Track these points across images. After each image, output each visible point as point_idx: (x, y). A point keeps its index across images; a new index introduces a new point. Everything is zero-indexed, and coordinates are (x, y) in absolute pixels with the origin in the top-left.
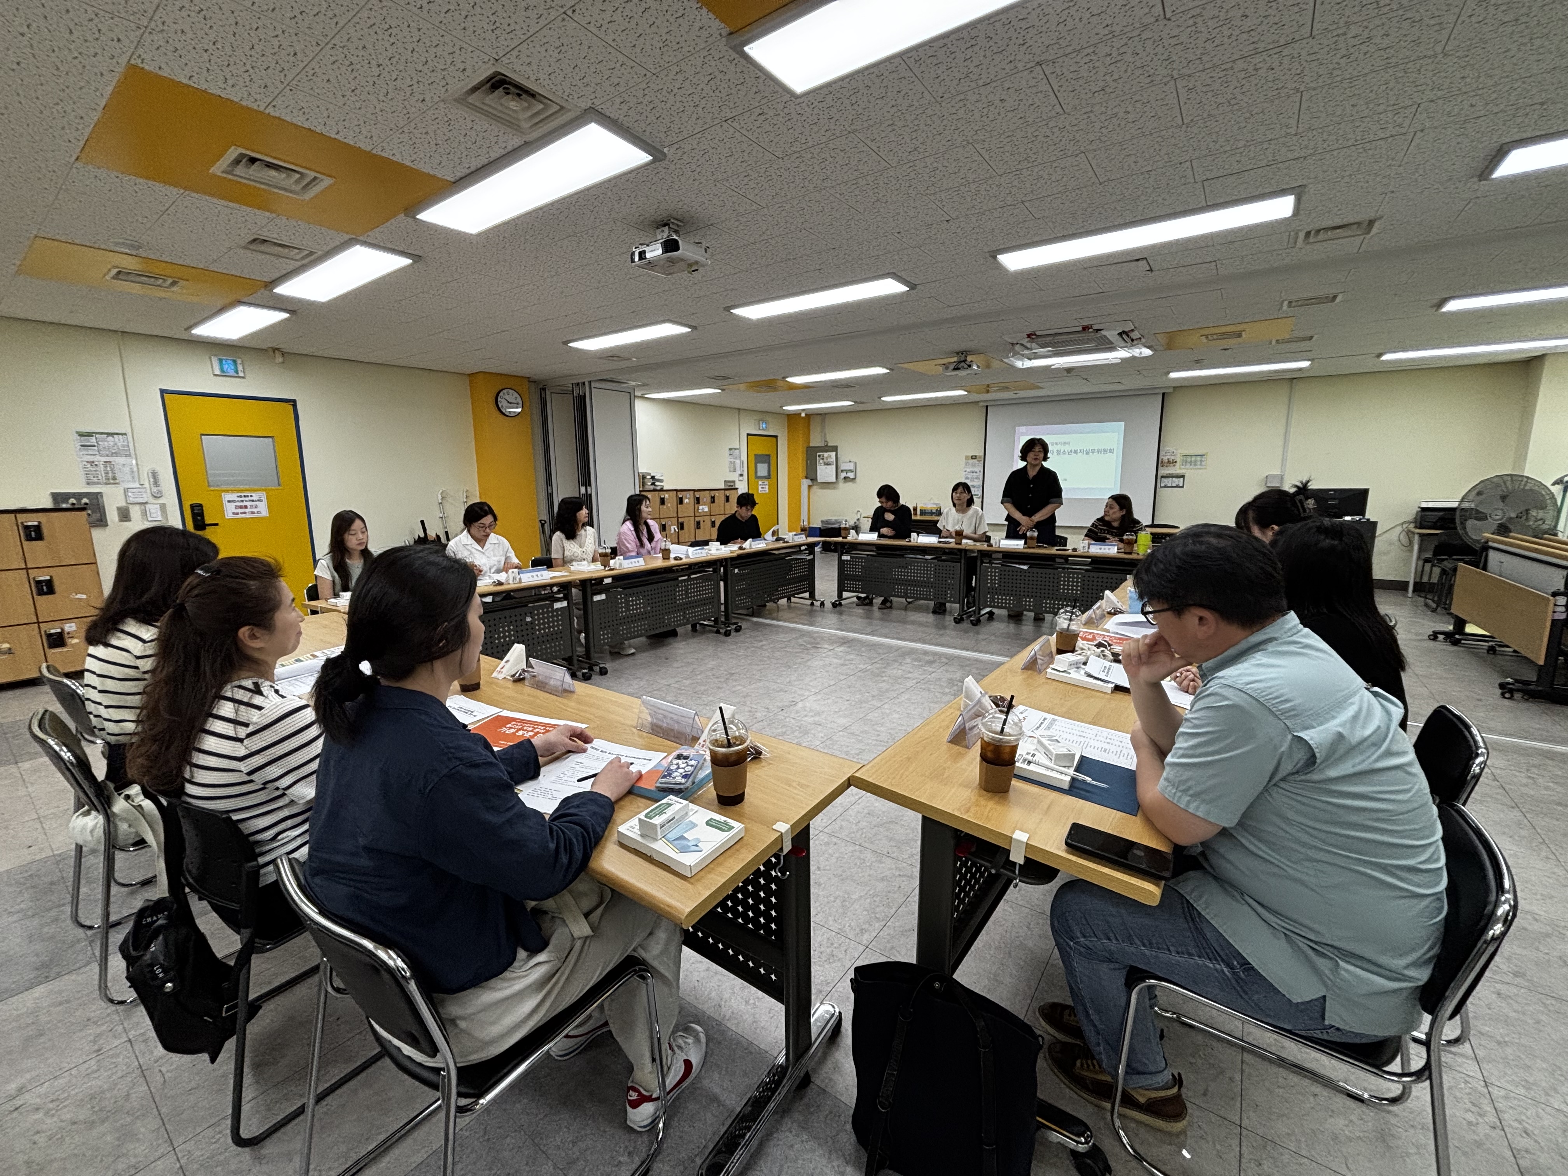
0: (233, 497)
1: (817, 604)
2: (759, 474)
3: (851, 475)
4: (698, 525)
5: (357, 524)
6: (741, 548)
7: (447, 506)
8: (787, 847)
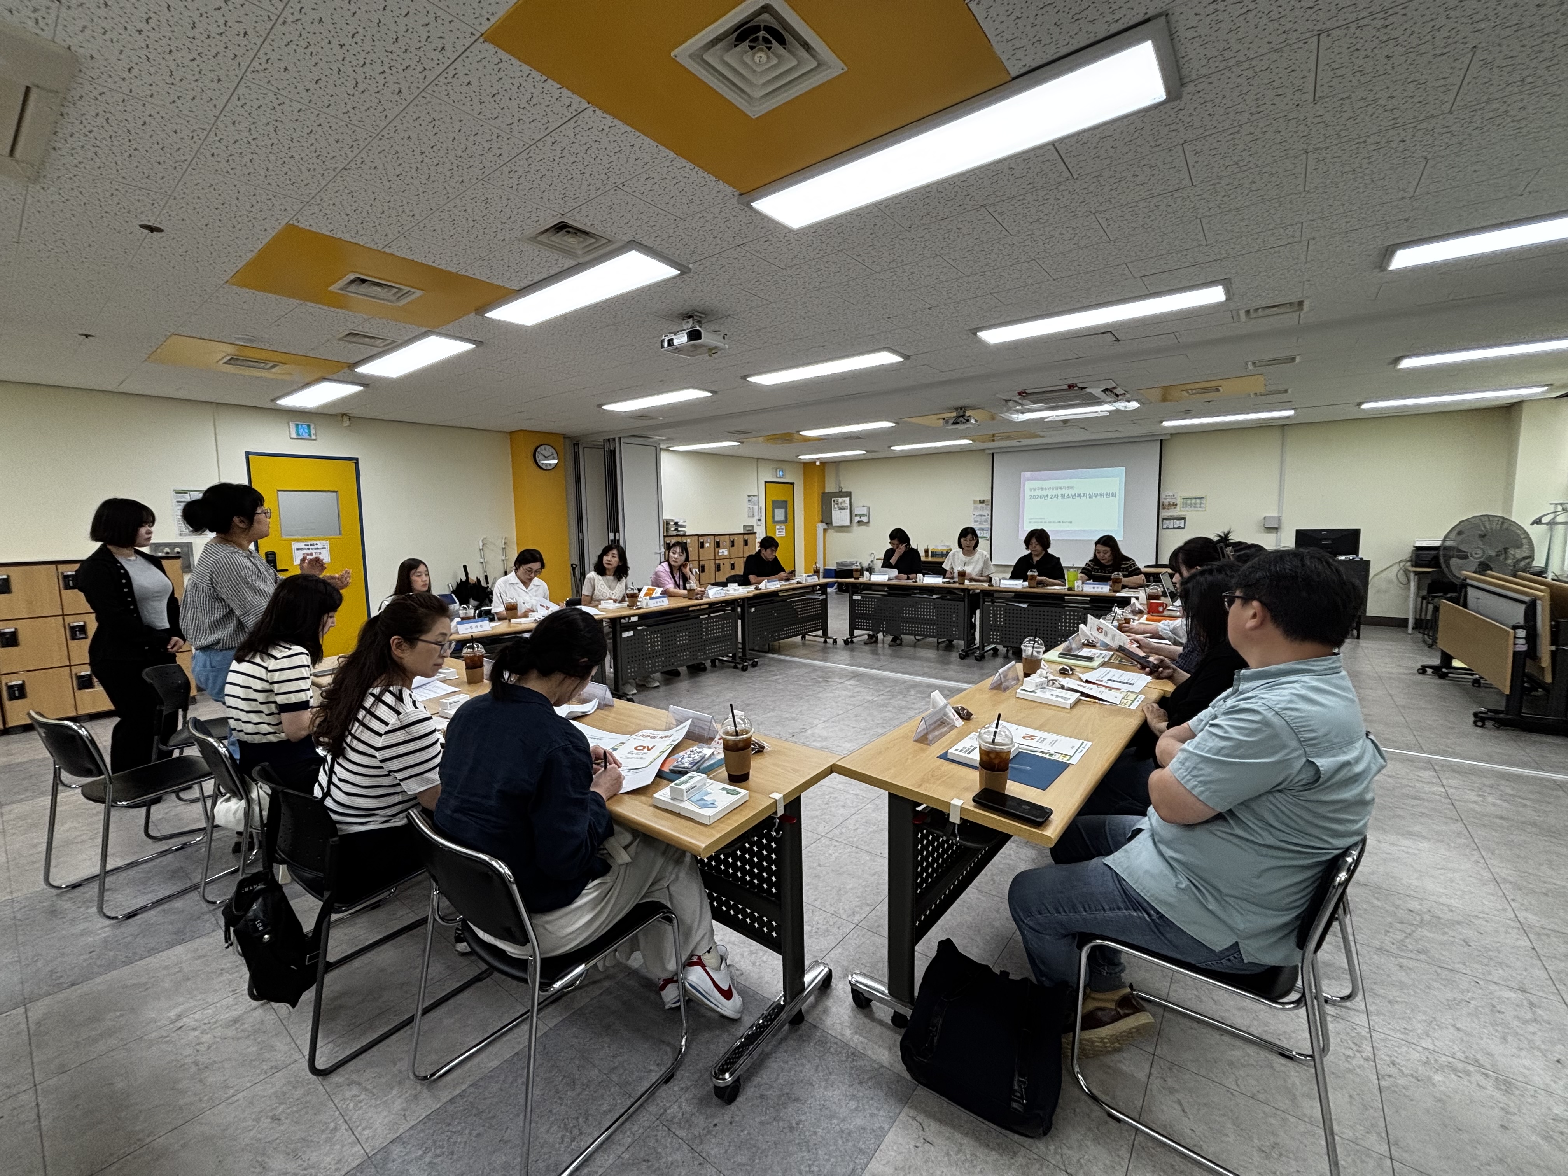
0: (302, 545)
1: (830, 641)
2: (777, 519)
3: (865, 519)
4: (718, 568)
5: (422, 568)
6: (757, 589)
7: (487, 552)
8: (781, 812)
